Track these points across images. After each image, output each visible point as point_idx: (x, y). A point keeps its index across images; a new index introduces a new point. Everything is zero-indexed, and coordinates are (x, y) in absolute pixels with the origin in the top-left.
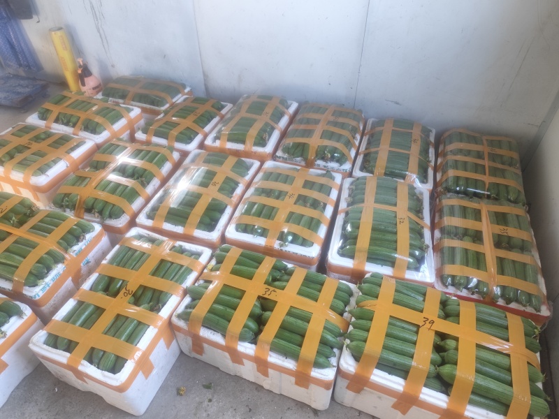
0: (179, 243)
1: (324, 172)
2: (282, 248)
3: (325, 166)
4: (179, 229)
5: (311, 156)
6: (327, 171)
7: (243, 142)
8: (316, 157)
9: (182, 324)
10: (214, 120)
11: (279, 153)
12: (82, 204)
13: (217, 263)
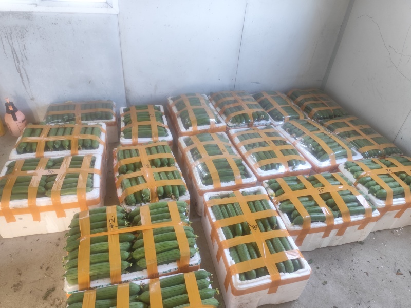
0: (241, 191)
1: (265, 127)
2: (294, 170)
3: (259, 124)
4: (232, 183)
5: (251, 120)
7: (208, 123)
8: (254, 120)
9: (297, 228)
10: (164, 117)
11: (230, 124)
12: (155, 195)
13: (275, 191)
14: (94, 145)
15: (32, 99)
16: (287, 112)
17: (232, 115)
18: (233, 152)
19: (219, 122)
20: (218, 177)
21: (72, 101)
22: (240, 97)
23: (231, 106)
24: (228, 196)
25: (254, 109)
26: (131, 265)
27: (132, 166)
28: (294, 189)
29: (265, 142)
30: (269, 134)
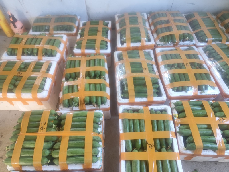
0: (150, 107)
2: (202, 94)
3: (183, 44)
4: (144, 100)
5: (177, 41)
6: (189, 46)
7: (140, 41)
8: (180, 40)
9: (189, 152)
10: (109, 32)
11: (158, 42)
12: (83, 102)
13: (179, 113)
14: (53, 54)
15: (27, 12)
16: (212, 34)
17: (162, 35)
18: (153, 70)
19: (149, 40)
20: (134, 94)
21: (50, 15)
22: (173, 18)
23: (163, 26)
24: (137, 111)
25: (181, 31)
26: (49, 162)
27: (74, 75)
28: (196, 116)
29: (183, 64)
30: (189, 56)
